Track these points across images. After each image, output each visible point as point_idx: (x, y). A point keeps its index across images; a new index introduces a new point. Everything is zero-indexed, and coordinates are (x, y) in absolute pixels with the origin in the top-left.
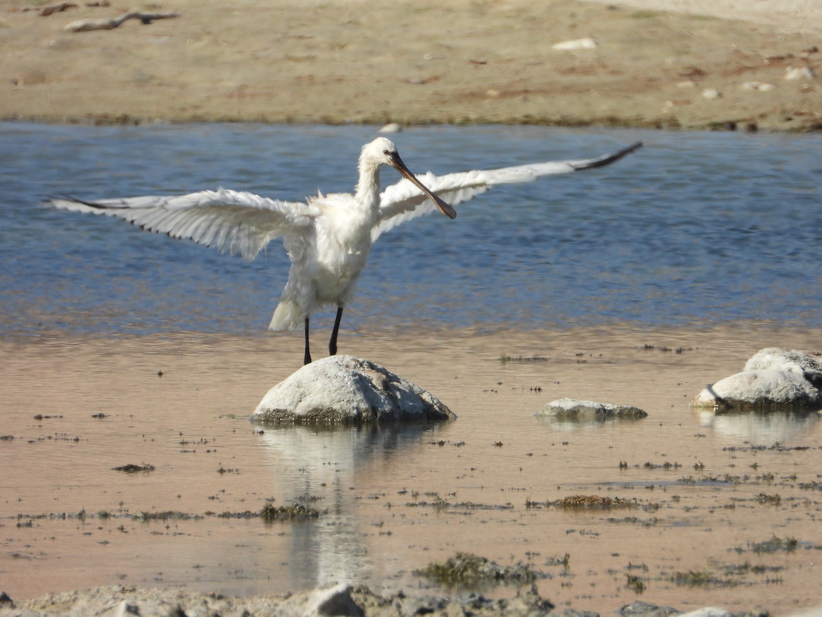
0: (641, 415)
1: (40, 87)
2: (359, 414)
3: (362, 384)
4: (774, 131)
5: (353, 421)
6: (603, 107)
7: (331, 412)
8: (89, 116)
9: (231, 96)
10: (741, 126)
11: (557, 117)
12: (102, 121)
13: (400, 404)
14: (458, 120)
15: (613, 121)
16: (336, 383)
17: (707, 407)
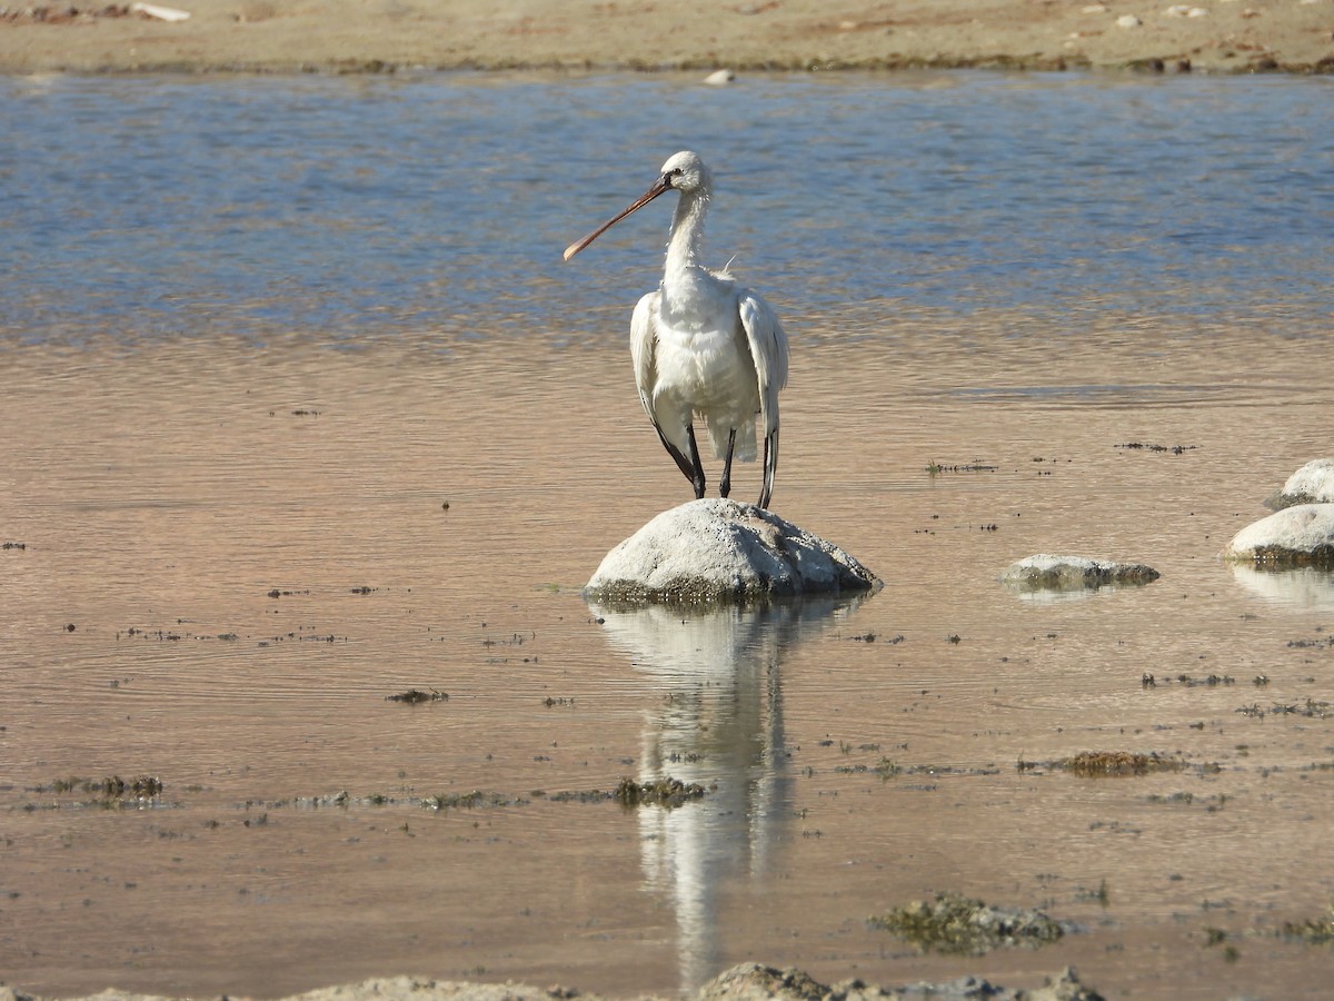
0: (1151, 575)
1: (267, 24)
2: (742, 585)
3: (746, 541)
4: (1212, 72)
5: (734, 597)
6: (990, 42)
7: (702, 582)
8: (332, 62)
9: (512, 32)
10: (1170, 65)
11: (931, 57)
12: (349, 68)
13: (800, 568)
14: (806, 62)
15: (1004, 62)
16: (708, 540)
17: (1244, 560)
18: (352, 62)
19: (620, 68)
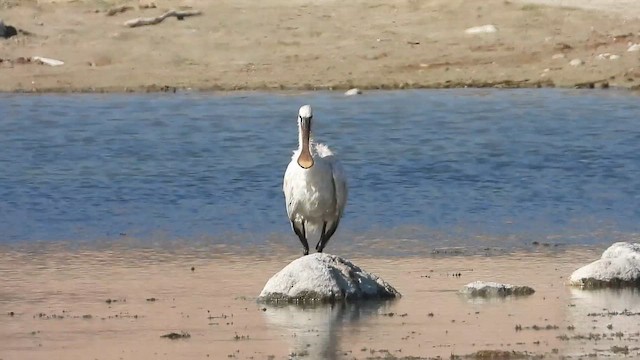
0: (530, 291)
1: (107, 67)
2: (333, 295)
3: (335, 273)
4: (619, 88)
5: (329, 300)
6: (502, 74)
7: (313, 294)
8: (142, 87)
9: (241, 71)
10: (597, 85)
11: (469, 82)
12: (151, 89)
13: (361, 287)
14: (401, 85)
15: (508, 84)
16: (318, 273)
17: (577, 285)
18: (153, 86)
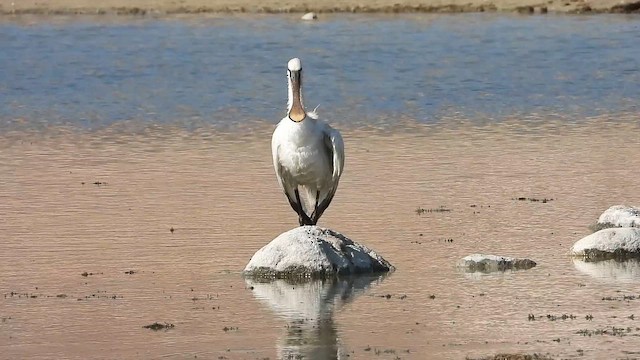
0: (533, 264)
2: (324, 270)
3: (325, 247)
5: (319, 275)
7: (303, 268)
8: (113, 8)
10: (537, 9)
13: (354, 261)
17: (579, 256)
18: (124, 9)
19: (259, 11)
